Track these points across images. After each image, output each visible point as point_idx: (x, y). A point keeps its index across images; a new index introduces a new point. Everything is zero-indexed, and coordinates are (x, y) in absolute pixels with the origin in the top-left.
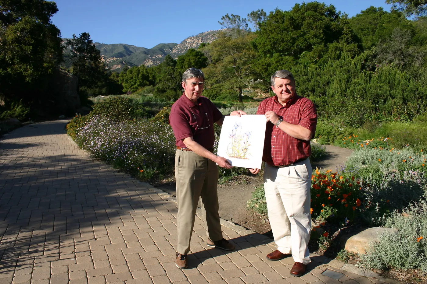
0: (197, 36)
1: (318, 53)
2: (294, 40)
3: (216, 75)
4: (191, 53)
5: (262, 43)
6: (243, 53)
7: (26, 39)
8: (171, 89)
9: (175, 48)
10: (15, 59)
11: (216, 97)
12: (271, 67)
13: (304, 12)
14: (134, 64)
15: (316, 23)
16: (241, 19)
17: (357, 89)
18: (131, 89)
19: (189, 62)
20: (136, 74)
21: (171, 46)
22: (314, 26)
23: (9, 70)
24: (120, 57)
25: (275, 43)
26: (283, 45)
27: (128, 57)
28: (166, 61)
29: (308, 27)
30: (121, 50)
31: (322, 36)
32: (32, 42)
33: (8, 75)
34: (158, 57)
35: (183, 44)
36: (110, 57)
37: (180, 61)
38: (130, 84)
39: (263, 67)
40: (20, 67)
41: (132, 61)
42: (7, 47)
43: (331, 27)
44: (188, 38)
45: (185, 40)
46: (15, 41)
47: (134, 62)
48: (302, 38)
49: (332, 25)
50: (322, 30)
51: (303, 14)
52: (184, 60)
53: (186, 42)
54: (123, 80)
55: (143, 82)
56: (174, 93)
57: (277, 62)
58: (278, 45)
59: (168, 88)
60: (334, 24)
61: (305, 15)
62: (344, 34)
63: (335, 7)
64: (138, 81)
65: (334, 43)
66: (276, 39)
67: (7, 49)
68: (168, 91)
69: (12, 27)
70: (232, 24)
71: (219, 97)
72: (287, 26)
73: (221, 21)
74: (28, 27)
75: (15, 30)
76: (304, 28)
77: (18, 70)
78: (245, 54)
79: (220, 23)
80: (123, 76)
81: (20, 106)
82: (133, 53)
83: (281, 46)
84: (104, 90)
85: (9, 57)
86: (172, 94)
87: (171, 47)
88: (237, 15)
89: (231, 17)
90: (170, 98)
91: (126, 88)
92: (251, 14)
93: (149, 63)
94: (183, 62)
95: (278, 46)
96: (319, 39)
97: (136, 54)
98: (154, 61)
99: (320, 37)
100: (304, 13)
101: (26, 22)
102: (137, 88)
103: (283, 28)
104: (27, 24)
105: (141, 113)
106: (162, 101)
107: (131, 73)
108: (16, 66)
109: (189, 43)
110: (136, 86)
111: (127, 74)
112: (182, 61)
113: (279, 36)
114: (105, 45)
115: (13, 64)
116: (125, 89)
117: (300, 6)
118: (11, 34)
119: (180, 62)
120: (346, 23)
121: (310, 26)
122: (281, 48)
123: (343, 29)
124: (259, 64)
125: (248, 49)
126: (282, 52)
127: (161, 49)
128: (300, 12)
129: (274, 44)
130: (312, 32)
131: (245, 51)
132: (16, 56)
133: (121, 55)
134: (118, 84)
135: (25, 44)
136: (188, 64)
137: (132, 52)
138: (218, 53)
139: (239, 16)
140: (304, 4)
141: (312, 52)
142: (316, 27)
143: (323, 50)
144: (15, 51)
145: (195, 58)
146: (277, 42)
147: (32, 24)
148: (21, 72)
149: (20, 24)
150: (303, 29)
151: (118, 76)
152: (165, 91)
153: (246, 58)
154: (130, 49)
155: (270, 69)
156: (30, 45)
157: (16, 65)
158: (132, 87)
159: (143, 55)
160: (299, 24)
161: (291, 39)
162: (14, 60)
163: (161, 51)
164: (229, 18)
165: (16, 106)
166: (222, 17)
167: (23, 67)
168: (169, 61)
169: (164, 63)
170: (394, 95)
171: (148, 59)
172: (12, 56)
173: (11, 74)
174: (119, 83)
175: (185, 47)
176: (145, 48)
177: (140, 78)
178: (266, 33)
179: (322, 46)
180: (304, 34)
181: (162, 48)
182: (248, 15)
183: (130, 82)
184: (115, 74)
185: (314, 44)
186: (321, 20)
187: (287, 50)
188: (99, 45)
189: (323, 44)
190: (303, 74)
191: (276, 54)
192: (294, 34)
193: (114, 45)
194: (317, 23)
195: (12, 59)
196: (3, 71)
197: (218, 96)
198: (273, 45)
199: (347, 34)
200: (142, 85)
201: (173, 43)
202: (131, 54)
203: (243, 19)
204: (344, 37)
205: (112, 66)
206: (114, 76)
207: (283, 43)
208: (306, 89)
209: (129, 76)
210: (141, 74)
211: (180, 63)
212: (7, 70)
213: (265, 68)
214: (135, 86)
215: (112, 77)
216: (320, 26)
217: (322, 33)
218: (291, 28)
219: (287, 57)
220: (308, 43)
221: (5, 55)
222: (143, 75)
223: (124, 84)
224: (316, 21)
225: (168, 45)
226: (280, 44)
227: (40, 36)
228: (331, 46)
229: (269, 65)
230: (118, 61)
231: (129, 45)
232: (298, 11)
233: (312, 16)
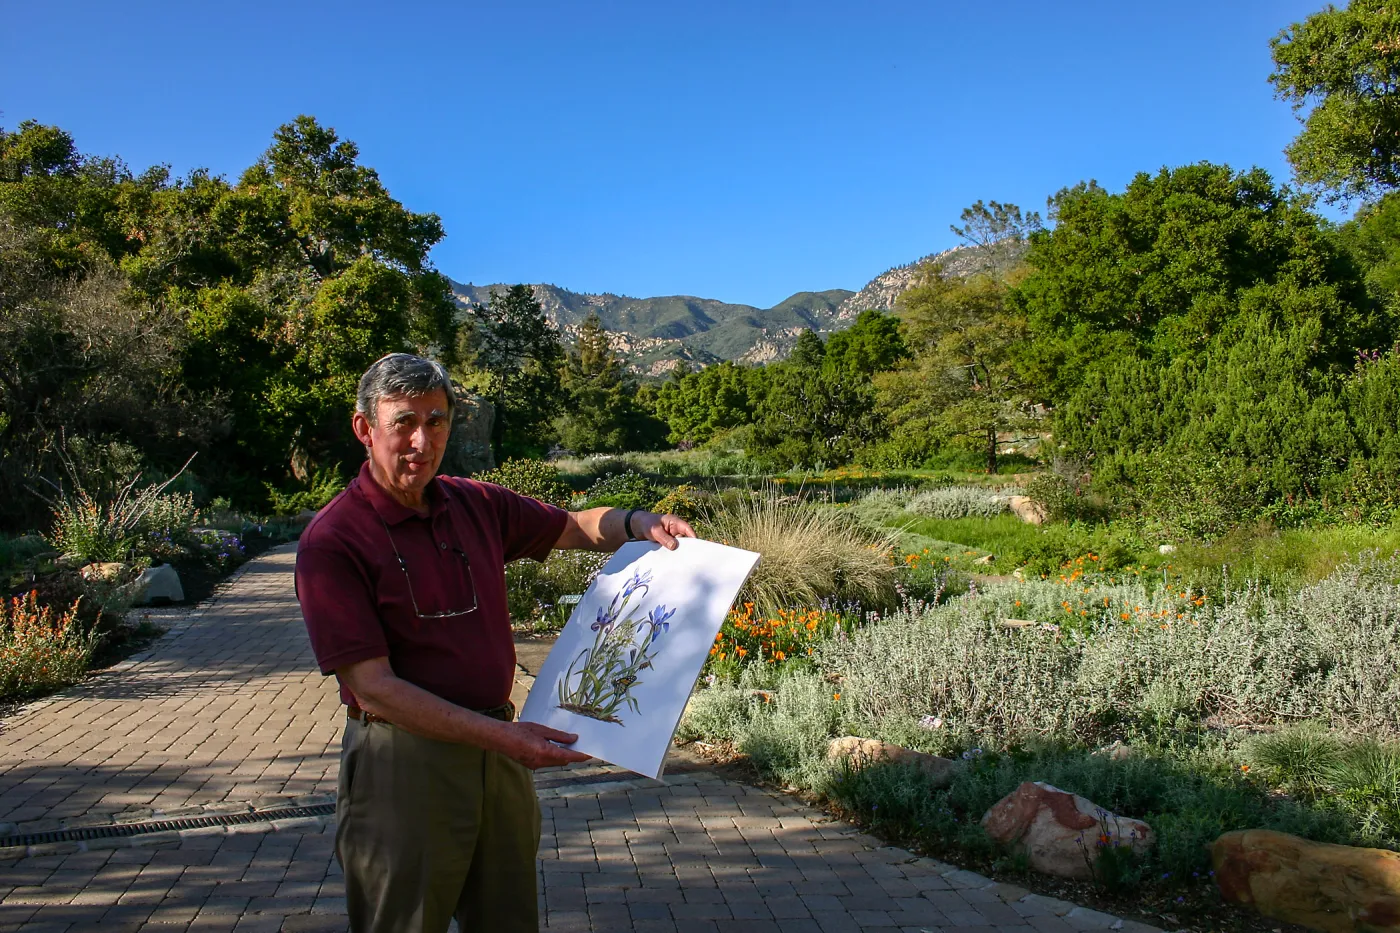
0: (914, 267)
1: (1205, 318)
2: (1134, 281)
3: (916, 392)
4: (866, 323)
5: (1039, 293)
6: (994, 325)
7: (358, 312)
8: (796, 435)
9: (846, 305)
10: (330, 361)
11: (922, 461)
12: (1067, 367)
13: (1161, 196)
14: (718, 358)
15: (1196, 229)
16: (1023, 216)
17: (1252, 430)
18: (693, 434)
19: (861, 351)
20: (707, 388)
21: (834, 300)
22: (1190, 237)
23: (314, 389)
24: (675, 336)
25: (1075, 293)
26: (1099, 297)
27: (700, 335)
28: (801, 348)
29: (1175, 243)
30: (681, 314)
31: (1219, 267)
32: (371, 321)
33: (312, 405)
34: (791, 335)
35: (870, 292)
36: (645, 338)
37: (834, 347)
38: (690, 420)
39: (1043, 366)
40: (342, 383)
41: (713, 349)
42: (315, 333)
43: (1248, 237)
44: (887, 273)
45: (876, 281)
46: (332, 318)
47: (719, 351)
48: (1154, 274)
49: (1253, 232)
50: (1215, 249)
51: (1159, 203)
52: (847, 346)
53: (880, 285)
54: (670, 406)
55: (728, 412)
56: (803, 445)
57: (1083, 350)
58: (1084, 297)
59: (788, 433)
60: (1260, 227)
61: (1165, 206)
62: (1294, 257)
63: (1268, 173)
64: (713, 410)
65: (1257, 288)
66: (1079, 281)
67: (314, 339)
68: (787, 438)
69: (330, 284)
70: (996, 232)
71: (934, 458)
72: (1110, 242)
73: (961, 225)
74: (364, 283)
75: (334, 291)
76: (1161, 245)
77: (336, 391)
78: (1000, 327)
79: (957, 230)
80: (668, 397)
81: (333, 482)
82: (715, 322)
83: (1092, 303)
84: (611, 439)
85: (318, 358)
86: (797, 451)
87: (831, 301)
88: (1009, 203)
89: (992, 211)
90: (791, 461)
91: (678, 431)
92: (1059, 197)
93: (765, 354)
94: (841, 353)
95: (1085, 302)
96: (1209, 278)
97: (723, 325)
98: (779, 345)
99: (1212, 269)
100: (1163, 199)
101: (362, 272)
102: (708, 431)
103: (1098, 248)
104: (362, 276)
105: (637, 501)
106: (766, 470)
107: (694, 387)
108: (332, 380)
109: (888, 288)
110: (708, 424)
111: (682, 389)
112: (840, 348)
113: (1089, 272)
114: (631, 300)
115: (326, 374)
116: (676, 434)
117: (1151, 179)
118: (324, 302)
119: (835, 351)
120: (1300, 224)
121: (1179, 239)
122: (1093, 308)
123: (1290, 243)
124: (1032, 358)
125: (1007, 313)
126: (1101, 320)
127: (802, 307)
128: (1150, 200)
129: (1074, 297)
130: (1188, 257)
131: (998, 317)
132: (332, 355)
133: (678, 330)
134: (656, 420)
135: (355, 326)
136: (857, 357)
137: (712, 321)
138: (921, 324)
139: (1017, 208)
140: (1165, 173)
141: (1188, 317)
142: (1198, 239)
143: (1221, 309)
144: (332, 342)
145: (879, 337)
146: (1080, 291)
147: (374, 274)
148: (343, 395)
149: (348, 277)
150: (1161, 248)
151: (655, 397)
152: (780, 441)
153: (1003, 338)
154: (706, 313)
155: (1063, 371)
156: (366, 325)
157: (332, 375)
158: (694, 430)
159: (745, 330)
160: (1147, 234)
161: (1121, 281)
162: (328, 365)
163: (801, 314)
164: (986, 214)
165: (324, 481)
166: (962, 212)
167: (347, 383)
168: (809, 348)
169: (796, 353)
170: (1374, 445)
171: (761, 341)
172: (324, 355)
173: (318, 399)
174: (658, 416)
175: (876, 302)
176: (752, 308)
177: (718, 401)
178: (1053, 264)
179: (1219, 297)
180: (1164, 261)
181: (806, 307)
182: (1050, 201)
183: (691, 414)
184: (647, 390)
185: (1195, 291)
186: (1216, 218)
187: (1114, 313)
188: (615, 303)
189: (1223, 291)
190: (1143, 386)
191: (1081, 327)
192: (1132, 264)
193: (656, 301)
194: (1201, 230)
195: (323, 364)
196: (300, 393)
197: (930, 456)
198: (1068, 299)
199: (1303, 258)
200: (725, 422)
201: (839, 291)
202: (710, 326)
203: (1029, 214)
204: (1295, 267)
205: (652, 364)
206: (643, 397)
207: (1098, 291)
208: (1144, 431)
209: (688, 394)
210: (723, 387)
211: (832, 355)
212: (310, 389)
213: (1049, 370)
214: (704, 425)
215: (638, 399)
216: (1211, 238)
217: (1219, 257)
218: (1121, 247)
219: (1115, 334)
220: (1176, 288)
221: (310, 352)
222: (728, 390)
223: (671, 421)
224: (1200, 222)
225: (823, 296)
226: (1089, 295)
227: (391, 304)
228: (1248, 295)
229: (1060, 359)
230: (669, 349)
231: (703, 301)
232: (1143, 195)
233: (1185, 207)
